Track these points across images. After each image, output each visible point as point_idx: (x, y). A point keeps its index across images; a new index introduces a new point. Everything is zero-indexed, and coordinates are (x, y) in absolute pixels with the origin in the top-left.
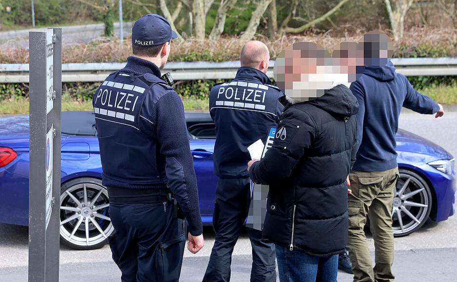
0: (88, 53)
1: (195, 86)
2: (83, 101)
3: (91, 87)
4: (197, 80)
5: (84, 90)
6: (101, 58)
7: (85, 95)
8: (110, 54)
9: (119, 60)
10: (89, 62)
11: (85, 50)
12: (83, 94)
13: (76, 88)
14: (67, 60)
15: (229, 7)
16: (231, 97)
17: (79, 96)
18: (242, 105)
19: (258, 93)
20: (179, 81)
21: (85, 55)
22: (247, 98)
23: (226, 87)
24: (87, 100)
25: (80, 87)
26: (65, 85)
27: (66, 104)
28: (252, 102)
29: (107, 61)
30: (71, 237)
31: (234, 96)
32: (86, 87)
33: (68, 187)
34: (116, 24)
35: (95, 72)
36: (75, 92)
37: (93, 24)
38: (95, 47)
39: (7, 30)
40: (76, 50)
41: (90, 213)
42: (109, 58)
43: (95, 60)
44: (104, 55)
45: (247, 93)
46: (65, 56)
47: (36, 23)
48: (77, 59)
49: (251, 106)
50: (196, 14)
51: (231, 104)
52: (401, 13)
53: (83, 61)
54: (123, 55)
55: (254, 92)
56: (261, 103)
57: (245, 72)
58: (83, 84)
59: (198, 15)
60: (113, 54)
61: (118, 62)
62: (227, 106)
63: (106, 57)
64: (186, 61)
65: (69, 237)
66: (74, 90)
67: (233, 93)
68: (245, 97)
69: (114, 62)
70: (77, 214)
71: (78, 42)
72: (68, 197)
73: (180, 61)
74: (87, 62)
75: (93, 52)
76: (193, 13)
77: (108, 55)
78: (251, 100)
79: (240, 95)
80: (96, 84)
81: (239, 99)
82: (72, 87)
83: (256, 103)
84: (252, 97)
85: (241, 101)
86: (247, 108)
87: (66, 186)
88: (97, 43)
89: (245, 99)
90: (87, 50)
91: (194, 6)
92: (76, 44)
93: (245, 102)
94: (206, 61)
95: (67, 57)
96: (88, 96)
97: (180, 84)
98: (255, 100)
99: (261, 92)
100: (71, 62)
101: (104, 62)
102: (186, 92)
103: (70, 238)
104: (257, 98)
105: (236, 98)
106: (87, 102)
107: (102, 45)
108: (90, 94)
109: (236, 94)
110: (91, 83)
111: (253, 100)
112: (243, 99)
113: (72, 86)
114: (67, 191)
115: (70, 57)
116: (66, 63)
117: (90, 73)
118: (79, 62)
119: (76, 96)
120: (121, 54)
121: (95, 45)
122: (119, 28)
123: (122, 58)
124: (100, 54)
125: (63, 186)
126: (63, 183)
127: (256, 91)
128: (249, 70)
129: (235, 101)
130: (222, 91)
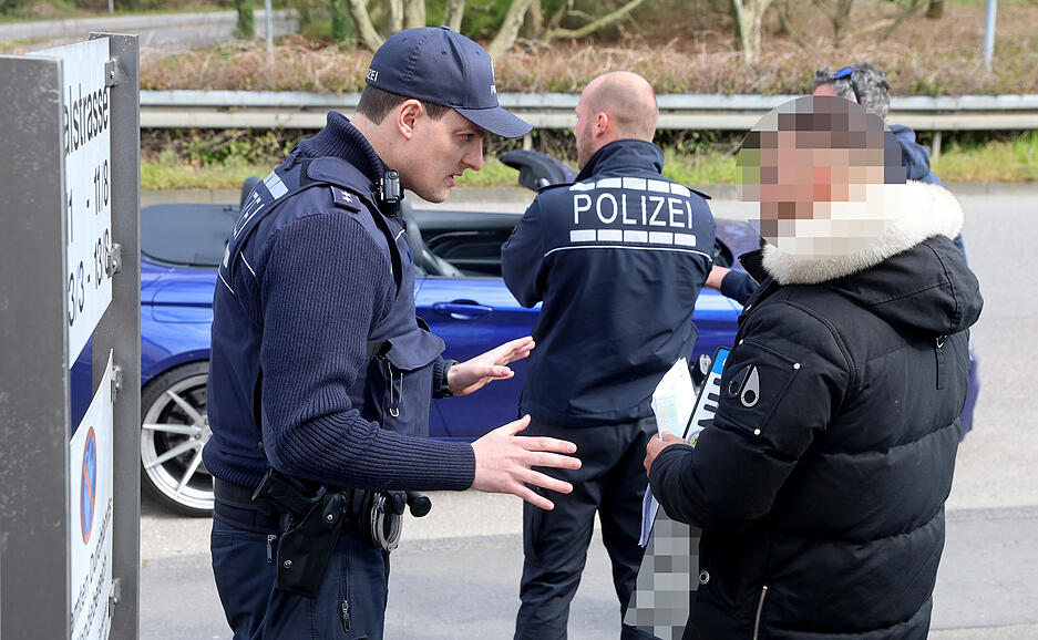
0: (211, 71)
2: (202, 164)
3: (217, 139)
5: (204, 144)
6: (238, 82)
7: (207, 154)
8: (255, 75)
9: (274, 87)
10: (214, 89)
11: (205, 65)
12: (202, 151)
13: (187, 139)
14: (169, 84)
16: (613, 218)
17: (194, 155)
18: (641, 236)
19: (675, 206)
21: (206, 75)
22: (654, 217)
23: (595, 194)
24: (210, 163)
25: (196, 139)
26: (167, 133)
27: (170, 171)
28: (667, 229)
29: (249, 87)
30: (179, 491)
31: (620, 216)
32: (208, 137)
33: (171, 382)
34: (258, 14)
35: (225, 108)
36: (187, 148)
37: (218, 11)
38: (226, 59)
39: (61, 18)
40: (188, 65)
42: (253, 83)
43: (226, 84)
44: (244, 77)
45: (651, 206)
46: (166, 75)
47: (116, 8)
48: (189, 83)
49: (665, 238)
51: (615, 235)
52: (757, 10)
53: (203, 87)
54: (280, 76)
55: (666, 203)
56: (685, 231)
57: (632, 153)
58: (203, 131)
59: (414, 3)
60: (261, 75)
61: (270, 89)
62: (605, 243)
63: (248, 80)
65: (176, 490)
66: (185, 144)
67: (615, 208)
68: (649, 215)
69: (263, 89)
70: (192, 439)
71: (193, 50)
72: (172, 403)
74: (210, 88)
75: (221, 69)
77: (250, 76)
78: (664, 223)
79: (634, 212)
80: (227, 133)
81: (634, 221)
82: (179, 138)
83: (675, 230)
84: (664, 215)
85: (639, 227)
86: (654, 245)
87: (167, 381)
88: (230, 50)
89: (648, 222)
90: (210, 65)
92: (187, 52)
93: (649, 228)
95: (168, 79)
96: (213, 155)
98: (672, 224)
100: (178, 88)
101: (244, 89)
103: (178, 493)
104: (677, 218)
105: (626, 221)
106: (211, 170)
107: (239, 55)
108: (216, 152)
109: (624, 209)
110: (218, 131)
112: (644, 223)
113: (181, 135)
114: (170, 392)
115: (177, 80)
116: (168, 89)
117: (214, 110)
118: (194, 89)
119: (188, 156)
120: (276, 75)
121: (225, 56)
122: (265, 21)
123: (280, 82)
124: (235, 73)
125: (161, 381)
126: (162, 374)
127: (671, 200)
128: (641, 147)
129: (625, 228)
130: (582, 203)
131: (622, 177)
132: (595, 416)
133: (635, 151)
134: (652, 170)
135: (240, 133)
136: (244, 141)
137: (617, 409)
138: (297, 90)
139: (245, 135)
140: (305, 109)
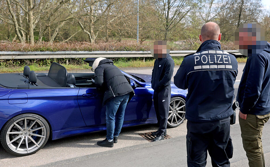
1: (45, 61)
4: (46, 59)
15: (44, 34)
16: (207, 62)
18: (215, 67)
19: (225, 57)
20: (38, 59)
22: (219, 61)
23: (200, 56)
28: (223, 64)
31: (208, 61)
33: (15, 120)
41: (28, 134)
45: (218, 58)
49: (223, 67)
50: (31, 36)
51: (207, 67)
55: (222, 57)
56: (229, 64)
57: (211, 44)
59: (32, 36)
61: (10, 51)
62: (205, 69)
64: (41, 51)
67: (207, 59)
68: (217, 60)
69: (9, 51)
70: (20, 135)
73: (38, 51)
76: (29, 36)
78: (222, 62)
79: (213, 60)
81: (213, 63)
83: (225, 64)
84: (222, 60)
85: (214, 64)
86: (220, 69)
87: (13, 120)
89: (217, 62)
91: (30, 33)
93: (217, 64)
94: (49, 51)
97: (39, 60)
98: (225, 62)
99: (226, 56)
102: (41, 63)
103: (17, 151)
104: (226, 61)
105: (210, 62)
109: (210, 59)
111: (223, 62)
112: (216, 63)
114: (14, 123)
125: (12, 120)
126: (12, 118)
127: (223, 56)
128: (214, 42)
129: (210, 64)
130: (197, 58)
131: (208, 50)
132: (204, 119)
133: (212, 43)
134: (217, 48)
135: (3, 61)
136: (4, 62)
137: (211, 117)
138: (16, 51)
139: (4, 61)
140: (19, 55)
